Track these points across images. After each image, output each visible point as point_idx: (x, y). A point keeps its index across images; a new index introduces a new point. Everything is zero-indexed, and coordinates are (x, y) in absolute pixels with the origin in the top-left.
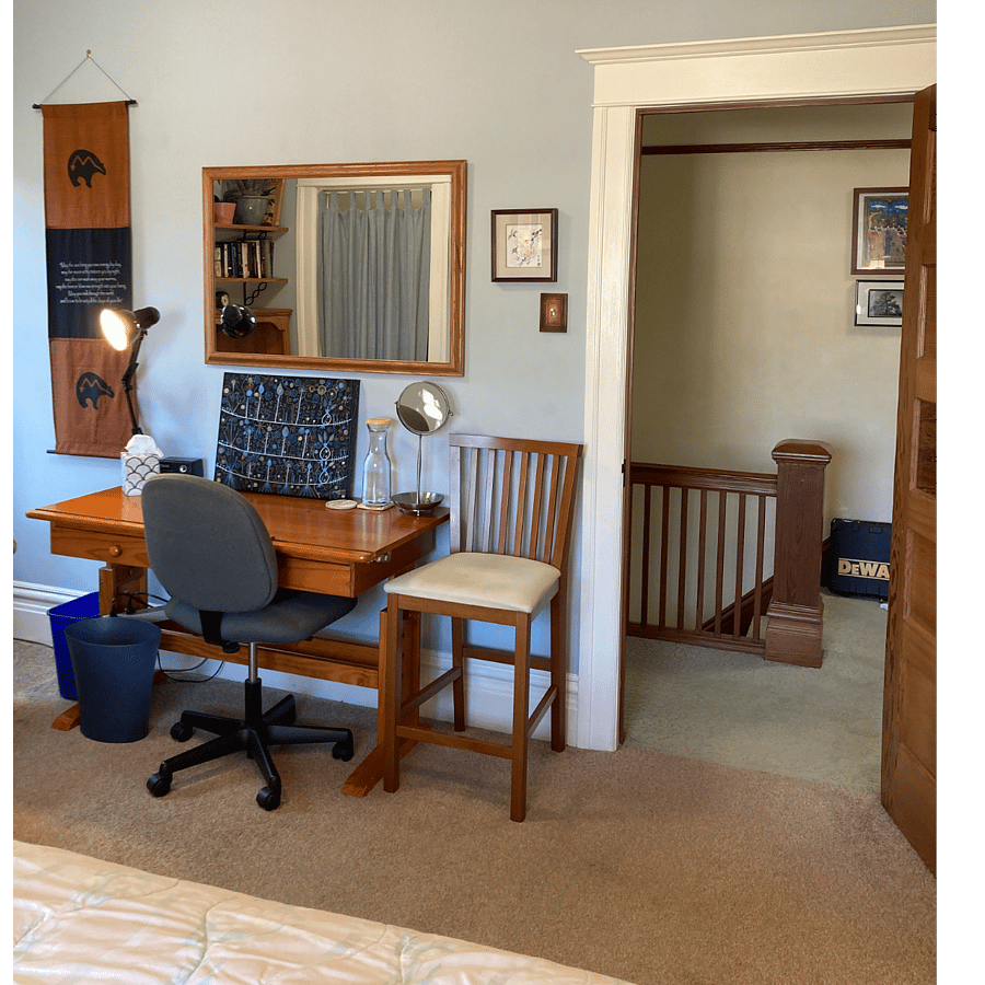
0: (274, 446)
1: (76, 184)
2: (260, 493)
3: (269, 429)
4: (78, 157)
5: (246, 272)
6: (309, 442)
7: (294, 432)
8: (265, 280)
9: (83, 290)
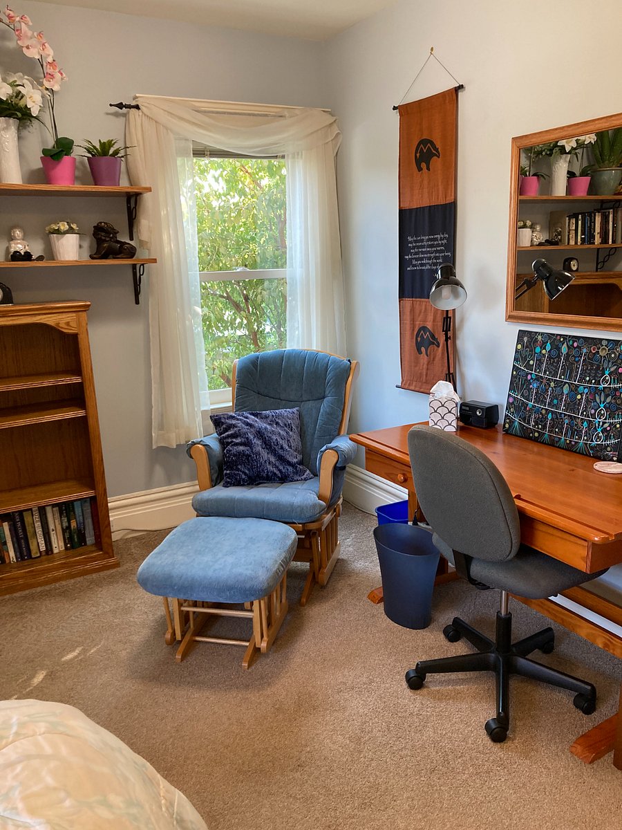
0: (555, 401)
1: (420, 169)
2: (540, 442)
3: (552, 384)
4: (422, 146)
5: (597, 240)
6: (587, 401)
7: (574, 390)
8: (615, 246)
9: (422, 259)
